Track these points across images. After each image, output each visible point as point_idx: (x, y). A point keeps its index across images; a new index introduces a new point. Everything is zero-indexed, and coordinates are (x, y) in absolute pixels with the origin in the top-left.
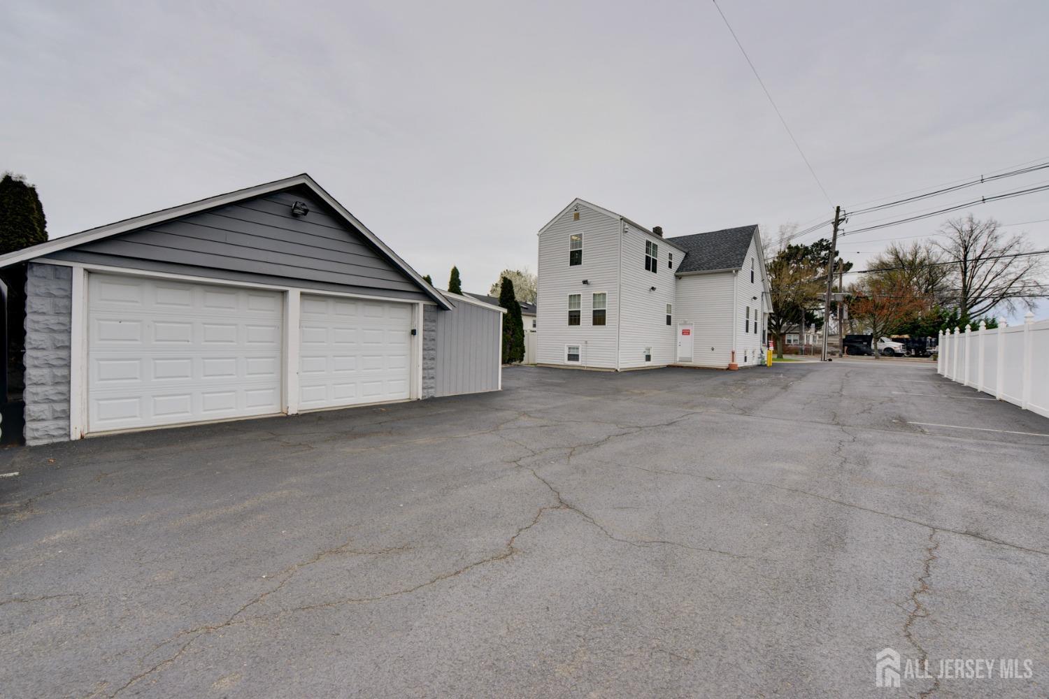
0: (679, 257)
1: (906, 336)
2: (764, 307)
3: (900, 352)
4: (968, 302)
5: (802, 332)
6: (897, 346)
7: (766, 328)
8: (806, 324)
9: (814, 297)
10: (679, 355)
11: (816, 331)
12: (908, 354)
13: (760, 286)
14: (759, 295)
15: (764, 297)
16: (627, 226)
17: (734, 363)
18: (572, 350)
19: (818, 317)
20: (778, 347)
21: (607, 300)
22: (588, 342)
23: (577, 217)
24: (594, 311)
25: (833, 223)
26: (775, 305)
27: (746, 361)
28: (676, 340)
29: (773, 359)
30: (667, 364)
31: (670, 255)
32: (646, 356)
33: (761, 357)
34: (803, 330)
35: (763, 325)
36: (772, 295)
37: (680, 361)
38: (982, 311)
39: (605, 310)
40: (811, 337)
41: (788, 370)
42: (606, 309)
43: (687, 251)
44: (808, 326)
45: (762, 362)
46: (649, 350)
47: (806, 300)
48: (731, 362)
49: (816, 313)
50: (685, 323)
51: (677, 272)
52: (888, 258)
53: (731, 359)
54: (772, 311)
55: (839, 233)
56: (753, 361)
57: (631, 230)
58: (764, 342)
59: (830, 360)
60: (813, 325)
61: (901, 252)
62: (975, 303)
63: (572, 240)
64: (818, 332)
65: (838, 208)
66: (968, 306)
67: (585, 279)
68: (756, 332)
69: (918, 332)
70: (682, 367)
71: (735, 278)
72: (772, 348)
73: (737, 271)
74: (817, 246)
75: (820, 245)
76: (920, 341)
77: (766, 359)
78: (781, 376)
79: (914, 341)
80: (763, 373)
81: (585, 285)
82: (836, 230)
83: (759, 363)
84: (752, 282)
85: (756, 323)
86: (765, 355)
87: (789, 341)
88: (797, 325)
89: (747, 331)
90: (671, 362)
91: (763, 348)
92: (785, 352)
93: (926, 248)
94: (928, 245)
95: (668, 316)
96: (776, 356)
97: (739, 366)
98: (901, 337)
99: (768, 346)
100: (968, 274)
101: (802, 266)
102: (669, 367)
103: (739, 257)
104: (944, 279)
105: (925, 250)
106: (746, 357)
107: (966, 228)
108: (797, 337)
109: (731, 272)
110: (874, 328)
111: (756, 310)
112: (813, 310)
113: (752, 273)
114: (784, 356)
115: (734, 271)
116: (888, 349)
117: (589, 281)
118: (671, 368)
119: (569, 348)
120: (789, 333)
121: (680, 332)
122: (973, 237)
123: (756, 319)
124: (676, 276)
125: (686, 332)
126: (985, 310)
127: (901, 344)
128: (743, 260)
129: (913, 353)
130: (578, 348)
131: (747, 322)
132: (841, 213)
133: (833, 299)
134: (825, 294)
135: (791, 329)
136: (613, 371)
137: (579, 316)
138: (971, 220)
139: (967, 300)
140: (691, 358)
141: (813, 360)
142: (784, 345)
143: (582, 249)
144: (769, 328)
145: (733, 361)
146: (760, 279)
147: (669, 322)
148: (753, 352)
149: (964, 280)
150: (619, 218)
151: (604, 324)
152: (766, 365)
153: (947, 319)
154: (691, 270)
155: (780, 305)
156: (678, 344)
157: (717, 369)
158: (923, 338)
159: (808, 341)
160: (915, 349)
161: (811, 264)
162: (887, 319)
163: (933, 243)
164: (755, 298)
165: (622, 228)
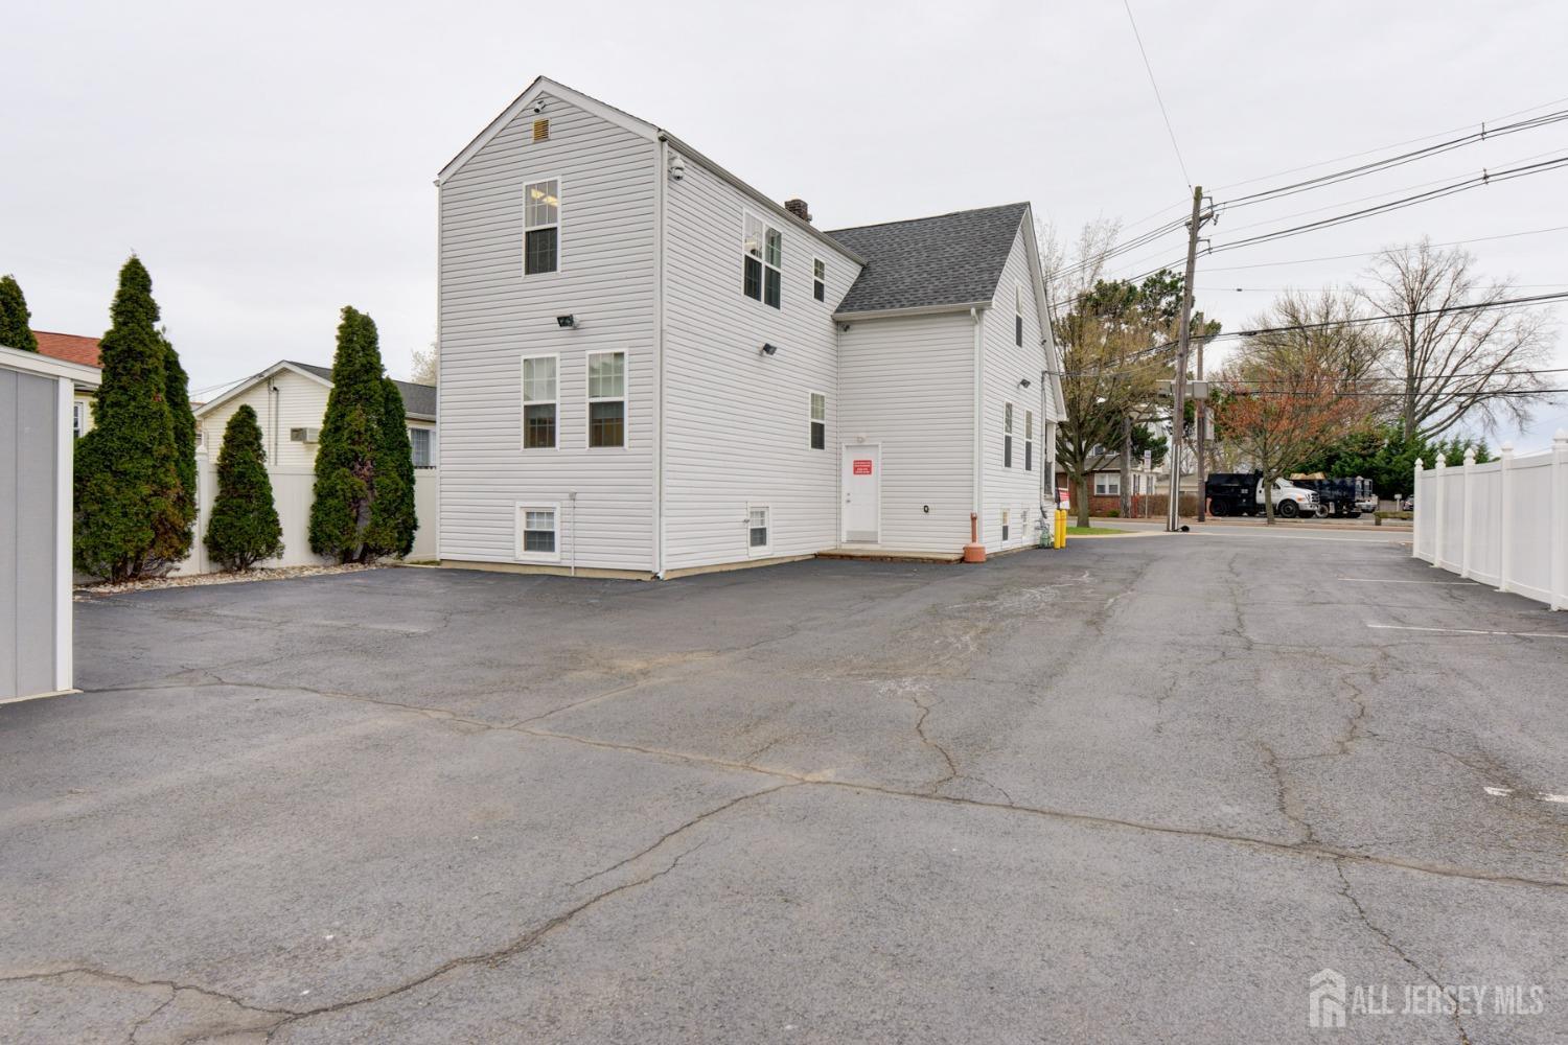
0: (842, 275)
1: (1319, 476)
2: (1046, 408)
3: (1308, 508)
4: (1418, 408)
5: (1126, 470)
6: (1303, 497)
7: (1052, 458)
8: (1133, 453)
9: (1151, 389)
10: (848, 525)
11: (1152, 468)
12: (1322, 511)
13: (1038, 358)
14: (1035, 378)
15: (1047, 383)
16: (679, 162)
17: (976, 545)
18: (535, 520)
19: (1155, 437)
20: (1080, 503)
21: (626, 375)
22: (578, 496)
23: (542, 132)
24: (592, 405)
25: (1188, 224)
26: (1072, 406)
27: (1005, 537)
28: (839, 487)
29: (1069, 530)
30: (815, 551)
31: (819, 265)
32: (753, 531)
33: (1043, 527)
34: (1129, 466)
35: (1045, 451)
36: (1065, 384)
37: (849, 542)
38: (1442, 427)
39: (621, 404)
40: (1144, 479)
41: (1102, 557)
42: (625, 399)
43: (865, 261)
44: (1138, 456)
45: (1042, 539)
46: (762, 514)
47: (1136, 396)
48: (968, 542)
49: (1152, 428)
50: (860, 444)
51: (837, 311)
52: (1279, 321)
53: (970, 535)
54: (1064, 418)
55: (1201, 246)
56: (1022, 539)
57: (691, 174)
58: (1047, 490)
59: (1185, 529)
60: (1148, 453)
61: (1302, 311)
62: (1428, 412)
63: (530, 200)
64: (1156, 470)
65: (1198, 190)
66: (1416, 418)
67: (566, 313)
68: (1028, 467)
69: (1336, 467)
70: (851, 557)
71: (977, 327)
72: (1066, 504)
73: (980, 311)
74: (1154, 285)
75: (1159, 284)
76: (1343, 487)
77: (1052, 532)
78: (1086, 577)
79: (1332, 486)
80: (1043, 569)
81: (566, 331)
82: (1194, 240)
83: (1038, 542)
84: (1019, 342)
85: (1029, 445)
86: (1050, 521)
87: (1101, 488)
88: (1115, 454)
89: (1008, 463)
90: (826, 546)
91: (1045, 504)
92: (1094, 512)
93: (1345, 303)
94: (1350, 295)
95: (814, 425)
96: (1074, 523)
97: (987, 551)
98: (1309, 477)
99: (1058, 500)
100: (1417, 355)
101: (1123, 326)
102: (818, 556)
103: (986, 276)
104: (1376, 365)
105: (1343, 307)
106: (1005, 529)
107: (1415, 265)
108: (1116, 480)
109: (967, 312)
110: (1265, 458)
111: (1029, 415)
112: (1147, 421)
113: (1019, 321)
114: (1094, 522)
115: (973, 311)
116: (1286, 502)
117: (577, 318)
118: (825, 562)
119: (529, 514)
120: (1100, 471)
121: (848, 467)
122: (1426, 284)
123: (1029, 435)
124: (837, 323)
125: (863, 468)
126: (1445, 424)
127: (1310, 492)
128: (995, 283)
129: (1332, 511)
130: (551, 515)
131: (1008, 440)
132: (1205, 203)
133: (1188, 395)
134: (1173, 382)
135: (1103, 463)
136: (647, 578)
137: (553, 421)
138: (1424, 249)
139: (1416, 405)
140: (876, 533)
141: (1149, 529)
142: (1091, 497)
143: (558, 225)
144: (1060, 460)
145: (974, 540)
146: (1038, 340)
147: (818, 440)
148: (1024, 515)
149: (1410, 365)
150: (654, 136)
151: (619, 442)
152: (1051, 547)
153: (1386, 441)
154: (873, 308)
155: (1083, 406)
156: (844, 498)
157: (935, 561)
158: (1348, 480)
159: (1136, 488)
160: (1334, 501)
161: (1142, 323)
162: (1289, 440)
163: (1357, 292)
164: (1025, 383)
165: (666, 167)
